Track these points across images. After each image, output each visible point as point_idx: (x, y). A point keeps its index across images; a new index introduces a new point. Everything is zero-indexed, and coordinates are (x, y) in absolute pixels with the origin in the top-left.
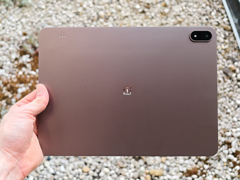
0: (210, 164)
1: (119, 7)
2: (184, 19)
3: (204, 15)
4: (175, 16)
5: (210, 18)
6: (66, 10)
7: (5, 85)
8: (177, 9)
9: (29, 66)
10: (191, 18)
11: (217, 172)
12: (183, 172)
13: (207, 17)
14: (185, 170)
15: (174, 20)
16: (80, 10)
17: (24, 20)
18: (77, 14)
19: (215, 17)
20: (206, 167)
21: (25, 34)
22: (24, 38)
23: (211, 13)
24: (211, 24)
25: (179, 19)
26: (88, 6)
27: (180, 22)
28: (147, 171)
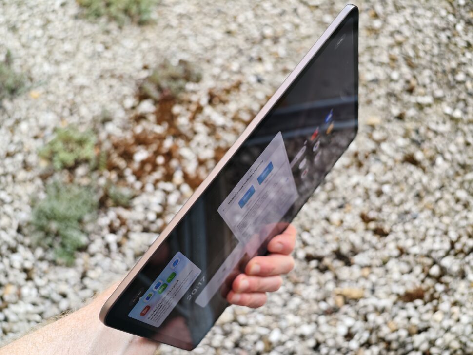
0: (446, 284)
1: (297, 21)
2: (407, 38)
3: (444, 30)
4: (392, 34)
5: (454, 35)
6: (210, 26)
7: (116, 146)
8: (395, 21)
9: (152, 118)
10: (420, 36)
11: (457, 297)
12: (398, 295)
13: (448, 33)
14: (401, 290)
15: (390, 41)
16: (233, 27)
17: (145, 46)
18: (229, 33)
19: (462, 33)
20: (440, 288)
21: (146, 68)
22: (144, 74)
23: (455, 26)
24: (456, 45)
25: (399, 38)
26: (247, 20)
27: (400, 44)
28: (338, 290)
